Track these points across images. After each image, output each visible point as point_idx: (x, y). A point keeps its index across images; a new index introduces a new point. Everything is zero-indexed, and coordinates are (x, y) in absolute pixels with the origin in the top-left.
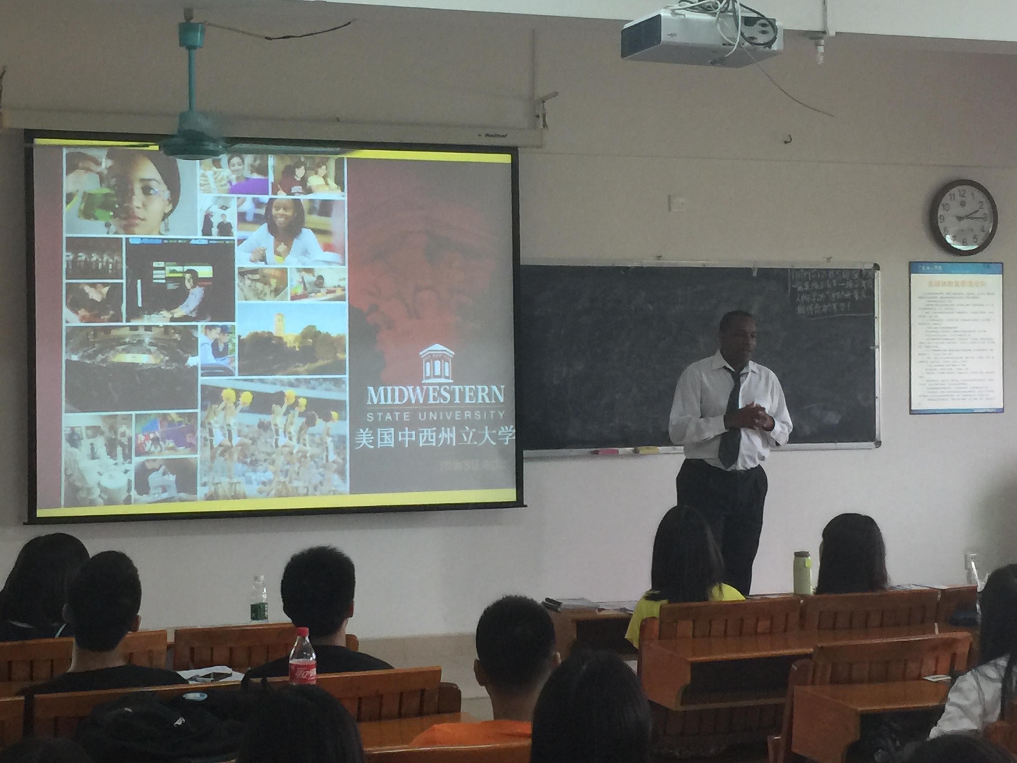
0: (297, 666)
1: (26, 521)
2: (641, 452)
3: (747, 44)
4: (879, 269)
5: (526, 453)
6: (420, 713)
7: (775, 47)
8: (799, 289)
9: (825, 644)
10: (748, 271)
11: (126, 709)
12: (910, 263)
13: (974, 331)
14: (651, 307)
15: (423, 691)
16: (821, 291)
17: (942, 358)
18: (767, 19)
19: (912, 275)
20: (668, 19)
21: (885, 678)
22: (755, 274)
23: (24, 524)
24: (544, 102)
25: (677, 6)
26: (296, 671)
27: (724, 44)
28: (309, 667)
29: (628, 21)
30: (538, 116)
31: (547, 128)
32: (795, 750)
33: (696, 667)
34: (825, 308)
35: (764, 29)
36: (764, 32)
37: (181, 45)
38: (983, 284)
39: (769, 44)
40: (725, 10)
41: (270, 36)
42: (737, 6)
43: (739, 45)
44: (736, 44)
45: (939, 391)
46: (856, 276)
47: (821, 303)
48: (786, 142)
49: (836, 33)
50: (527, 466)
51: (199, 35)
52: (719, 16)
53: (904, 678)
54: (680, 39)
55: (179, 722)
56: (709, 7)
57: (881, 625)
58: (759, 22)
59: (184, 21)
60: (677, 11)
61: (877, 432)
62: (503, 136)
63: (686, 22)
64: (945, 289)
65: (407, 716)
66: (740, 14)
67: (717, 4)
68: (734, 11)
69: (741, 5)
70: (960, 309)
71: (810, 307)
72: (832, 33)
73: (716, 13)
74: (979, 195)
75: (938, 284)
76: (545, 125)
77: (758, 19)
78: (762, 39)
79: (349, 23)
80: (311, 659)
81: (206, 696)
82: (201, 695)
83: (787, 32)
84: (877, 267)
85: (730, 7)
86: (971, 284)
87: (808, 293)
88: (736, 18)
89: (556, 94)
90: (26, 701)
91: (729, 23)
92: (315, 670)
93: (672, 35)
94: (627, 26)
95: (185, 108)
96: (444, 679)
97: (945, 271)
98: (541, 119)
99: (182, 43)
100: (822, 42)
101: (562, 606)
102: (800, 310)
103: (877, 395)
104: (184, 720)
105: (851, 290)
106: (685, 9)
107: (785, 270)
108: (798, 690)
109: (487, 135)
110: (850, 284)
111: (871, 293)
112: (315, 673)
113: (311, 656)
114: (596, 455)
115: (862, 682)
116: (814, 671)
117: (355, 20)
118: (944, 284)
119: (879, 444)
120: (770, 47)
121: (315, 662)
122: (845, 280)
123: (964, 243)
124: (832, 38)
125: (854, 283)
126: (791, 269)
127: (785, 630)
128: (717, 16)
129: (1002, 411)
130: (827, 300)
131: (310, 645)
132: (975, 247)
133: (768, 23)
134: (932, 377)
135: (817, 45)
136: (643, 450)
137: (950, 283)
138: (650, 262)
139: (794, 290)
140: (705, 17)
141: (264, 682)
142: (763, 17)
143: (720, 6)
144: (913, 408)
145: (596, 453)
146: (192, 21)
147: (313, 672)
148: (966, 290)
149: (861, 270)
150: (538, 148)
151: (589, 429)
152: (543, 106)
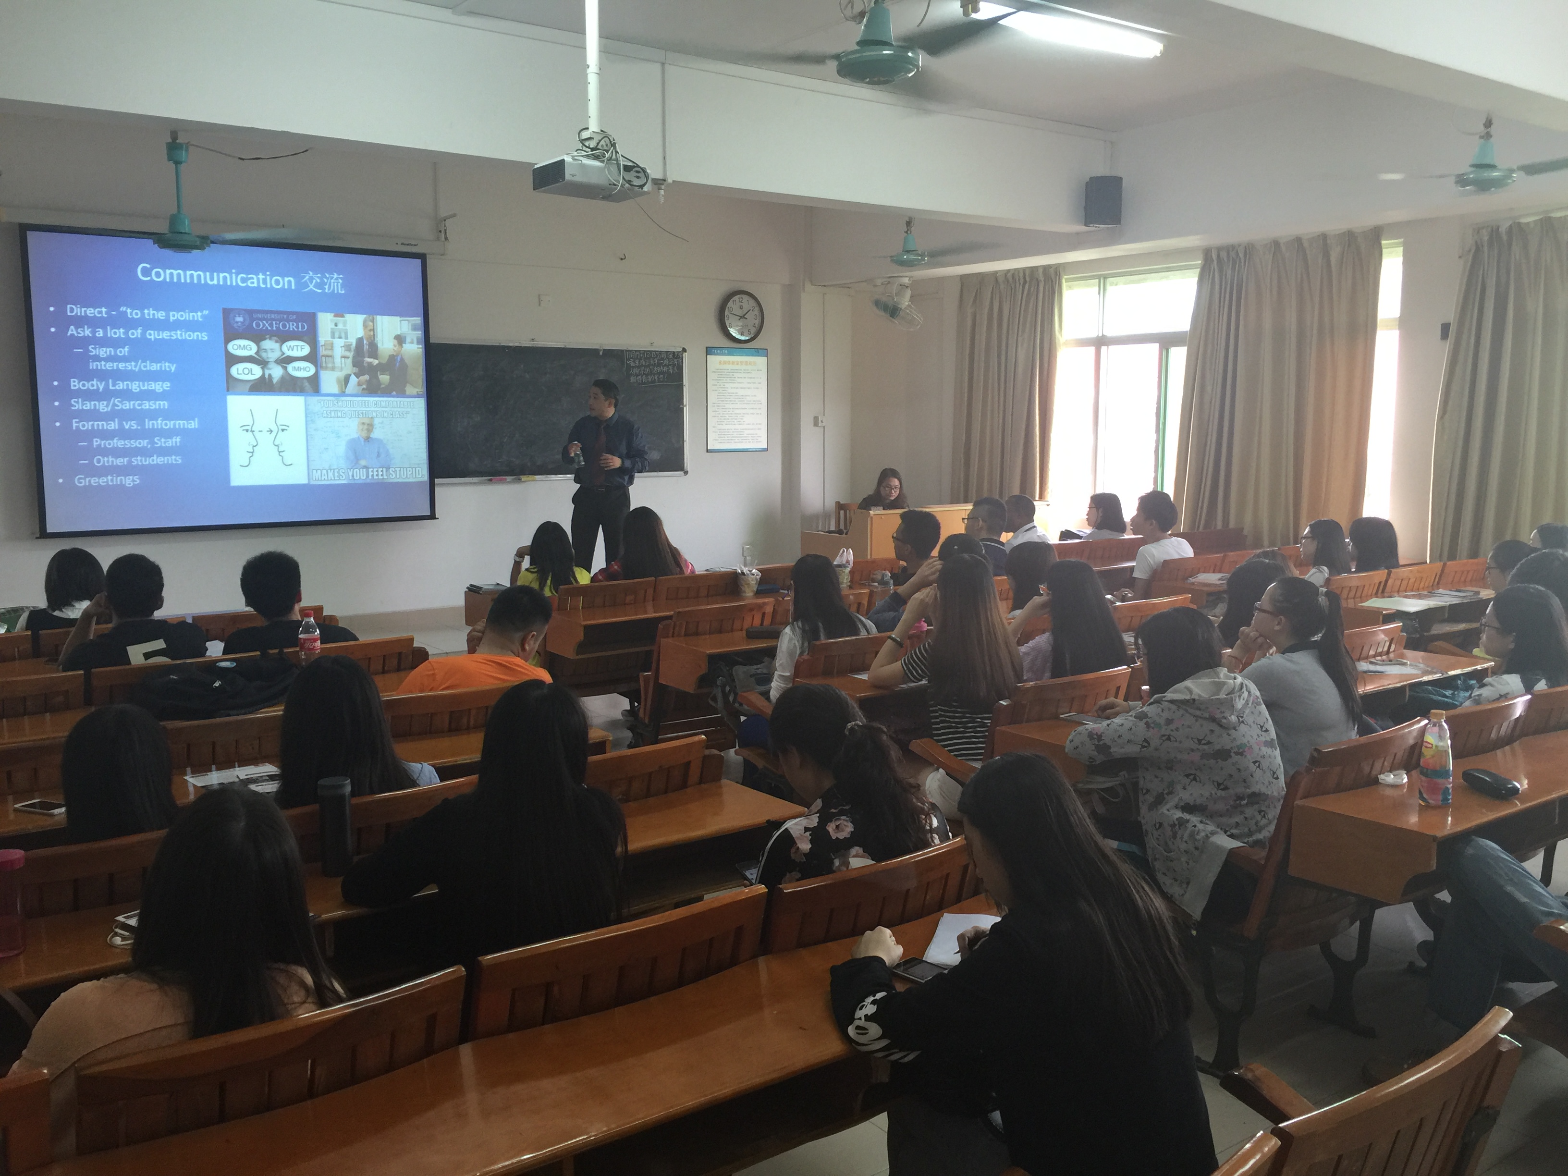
0: (305, 640)
1: (38, 536)
2: (523, 480)
3: (627, 185)
4: (686, 352)
5: (437, 481)
6: (399, 669)
7: (645, 189)
8: (632, 365)
9: (680, 610)
10: (597, 351)
11: (172, 676)
12: (707, 348)
13: (749, 396)
14: (527, 376)
15: (400, 654)
16: (648, 366)
17: (727, 414)
18: (641, 168)
19: (708, 356)
20: (570, 163)
21: (720, 631)
22: (601, 353)
23: (37, 538)
24: (445, 220)
25: (575, 154)
26: (304, 643)
27: (610, 184)
28: (315, 640)
29: (536, 164)
30: (440, 231)
31: (448, 240)
32: (662, 681)
33: (586, 628)
34: (650, 378)
35: (637, 175)
36: (638, 177)
37: (169, 160)
38: (755, 364)
39: (642, 186)
40: (610, 159)
41: (244, 158)
42: (619, 155)
43: (622, 186)
44: (620, 185)
45: (726, 436)
46: (671, 356)
47: (647, 375)
48: (622, 259)
49: (673, 181)
50: (437, 490)
51: (184, 152)
52: (607, 163)
53: (732, 630)
54: (578, 179)
55: (217, 684)
56: (599, 156)
57: (708, 596)
58: (634, 170)
59: (170, 140)
60: (576, 157)
61: (685, 465)
62: (415, 245)
63: (583, 166)
64: (730, 367)
65: (388, 672)
66: (622, 163)
67: (604, 154)
68: (617, 160)
69: (622, 156)
70: (739, 380)
71: (640, 377)
72: (670, 181)
73: (604, 161)
74: (752, 302)
75: (725, 363)
76: (446, 239)
77: (634, 167)
78: (637, 182)
79: (306, 151)
80: (316, 633)
81: (235, 664)
82: (231, 664)
83: (653, 180)
84: (684, 350)
85: (614, 157)
86: (746, 363)
87: (639, 367)
88: (618, 165)
89: (454, 215)
90: (85, 674)
91: (614, 169)
92: (319, 641)
93: (573, 176)
94: (536, 167)
95: (175, 211)
96: (416, 644)
97: (729, 354)
98: (443, 234)
99: (170, 158)
100: (663, 187)
101: (483, 590)
102: (633, 379)
103: (685, 439)
104: (220, 682)
105: (668, 366)
106: (582, 156)
107: (622, 351)
108: (664, 641)
109: (402, 244)
110: (666, 362)
111: (680, 368)
112: (319, 644)
113: (316, 631)
114: (489, 482)
115: (705, 634)
116: (674, 628)
117: (311, 148)
118: (729, 363)
119: (686, 473)
120: (642, 189)
121: (319, 636)
122: (662, 359)
123: (742, 334)
124: (670, 184)
125: (669, 361)
126: (626, 351)
127: (644, 602)
128: (605, 163)
129: (766, 450)
130: (651, 373)
131: (315, 624)
132: (747, 338)
133: (641, 170)
134: (720, 427)
135: (660, 189)
136: (524, 478)
137: (733, 363)
138: (526, 343)
139: (628, 365)
140: (596, 163)
141: (281, 652)
142: (638, 166)
143: (607, 156)
144: (709, 448)
146: (178, 141)
147: (318, 644)
148: (744, 367)
149: (674, 352)
150: (442, 255)
151: (485, 463)
152: (445, 224)
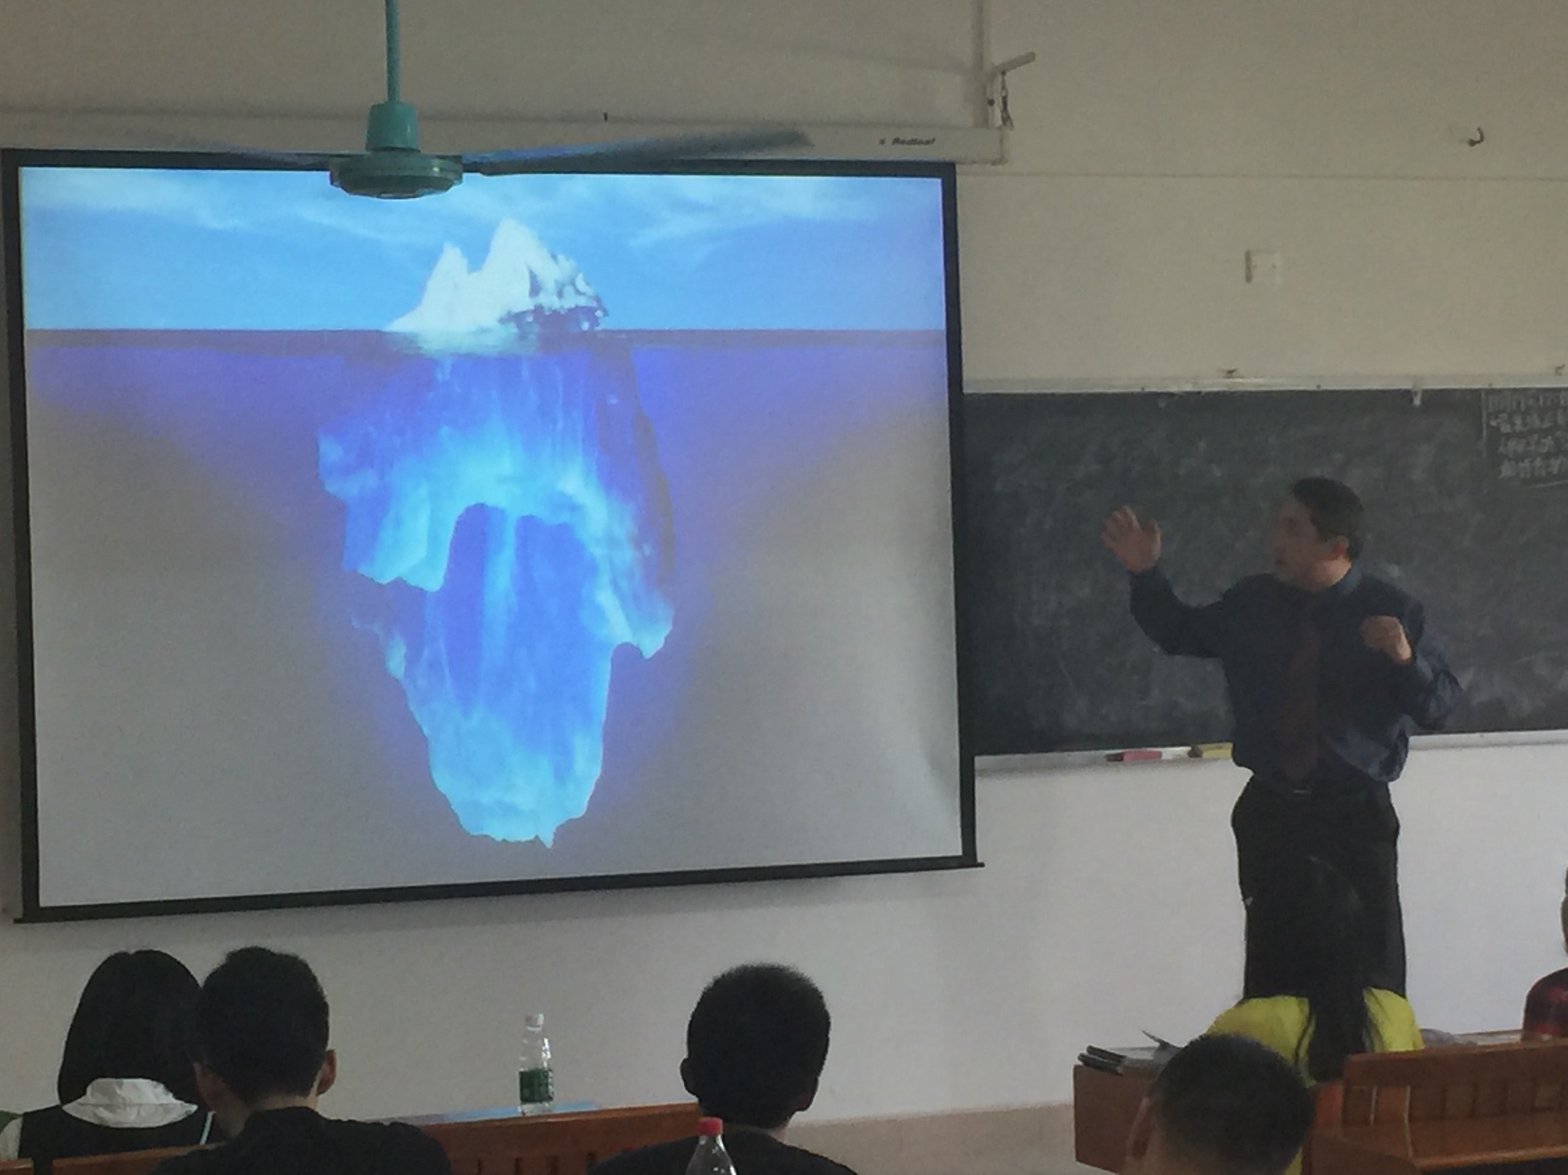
1: (20, 916)
2: (1205, 755)
5: (980, 761)
8: (1502, 430)
10: (1407, 395)
14: (1217, 472)
16: (1545, 433)
22: (1417, 401)
23: (17, 921)
24: (1004, 73)
30: (990, 103)
31: (1012, 123)
34: (1555, 465)
47: (1546, 456)
48: (1473, 143)
50: (981, 786)
62: (928, 141)
71: (1526, 464)
76: (1006, 119)
87: (1521, 435)
89: (1029, 58)
98: (997, 109)
101: (1125, 1062)
102: (1507, 470)
107: (1476, 392)
109: (896, 141)
114: (1117, 763)
126: (1488, 391)
130: (1557, 451)
136: (1209, 750)
138: (1212, 382)
139: (1494, 432)
145: (1119, 758)
150: (994, 163)
151: (1104, 711)
152: (1003, 82)
